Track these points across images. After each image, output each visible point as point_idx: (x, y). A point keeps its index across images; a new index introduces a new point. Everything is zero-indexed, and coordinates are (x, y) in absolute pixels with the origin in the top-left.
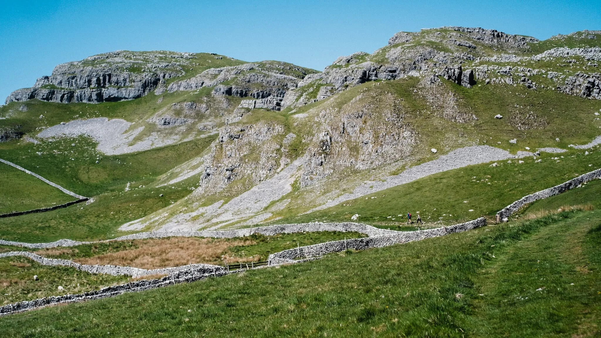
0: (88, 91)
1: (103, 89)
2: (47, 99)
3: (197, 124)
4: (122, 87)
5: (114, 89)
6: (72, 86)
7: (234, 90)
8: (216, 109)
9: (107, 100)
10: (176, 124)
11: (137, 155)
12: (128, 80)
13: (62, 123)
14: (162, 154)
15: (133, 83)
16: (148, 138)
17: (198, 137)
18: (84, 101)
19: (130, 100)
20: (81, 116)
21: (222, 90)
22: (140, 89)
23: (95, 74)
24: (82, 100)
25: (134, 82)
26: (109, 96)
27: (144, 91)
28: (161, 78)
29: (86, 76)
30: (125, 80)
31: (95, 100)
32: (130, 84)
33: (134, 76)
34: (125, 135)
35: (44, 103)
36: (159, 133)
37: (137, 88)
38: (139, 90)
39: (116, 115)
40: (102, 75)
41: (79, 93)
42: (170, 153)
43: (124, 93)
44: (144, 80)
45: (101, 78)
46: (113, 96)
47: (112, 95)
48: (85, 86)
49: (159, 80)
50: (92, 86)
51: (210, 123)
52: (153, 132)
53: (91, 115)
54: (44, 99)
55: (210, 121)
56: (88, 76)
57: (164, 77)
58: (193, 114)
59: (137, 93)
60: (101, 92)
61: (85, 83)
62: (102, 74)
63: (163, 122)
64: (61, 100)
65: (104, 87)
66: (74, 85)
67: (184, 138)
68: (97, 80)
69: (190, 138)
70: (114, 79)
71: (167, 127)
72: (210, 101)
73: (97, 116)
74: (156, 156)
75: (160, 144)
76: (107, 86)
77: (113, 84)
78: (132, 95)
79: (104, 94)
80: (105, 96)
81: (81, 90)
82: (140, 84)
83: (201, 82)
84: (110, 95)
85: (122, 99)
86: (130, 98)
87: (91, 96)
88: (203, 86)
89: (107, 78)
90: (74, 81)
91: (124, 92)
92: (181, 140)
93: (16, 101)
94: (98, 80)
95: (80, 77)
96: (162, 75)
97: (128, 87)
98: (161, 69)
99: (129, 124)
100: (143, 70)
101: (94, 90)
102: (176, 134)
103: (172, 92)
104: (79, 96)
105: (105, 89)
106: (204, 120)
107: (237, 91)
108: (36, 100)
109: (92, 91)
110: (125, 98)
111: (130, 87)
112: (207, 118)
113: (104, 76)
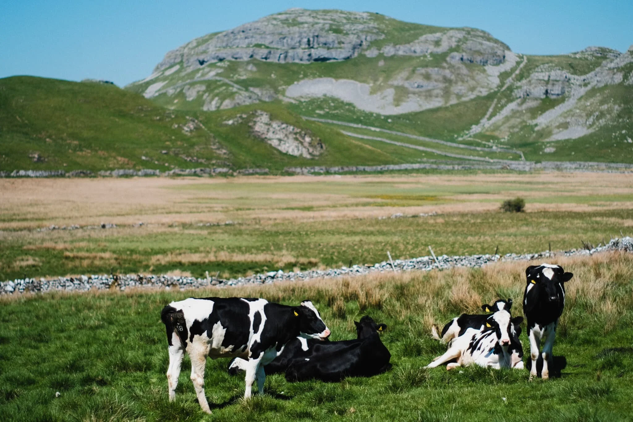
0: (300, 51)
1: (312, 50)
2: (266, 58)
3: (450, 88)
4: (331, 49)
5: (323, 50)
6: (283, 46)
7: (465, 58)
8: (458, 74)
9: (316, 60)
10: (429, 87)
12: (336, 42)
13: (296, 83)
15: (342, 45)
16: (408, 100)
17: (461, 100)
18: (297, 61)
19: (340, 61)
20: (306, 76)
23: (304, 35)
24: (294, 60)
25: (343, 43)
26: (319, 57)
27: (354, 53)
28: (364, 41)
30: (333, 42)
31: (307, 60)
32: (339, 46)
33: (342, 38)
34: (377, 97)
35: (265, 63)
36: (417, 95)
37: (348, 50)
38: (349, 52)
39: (339, 76)
41: (292, 54)
43: (334, 54)
44: (353, 43)
45: (311, 39)
46: (323, 57)
49: (362, 42)
50: (303, 47)
51: (463, 88)
52: (409, 94)
53: (314, 75)
54: (263, 58)
55: (461, 86)
56: (298, 37)
57: (366, 39)
58: (441, 79)
59: (348, 55)
60: (311, 53)
62: (311, 35)
63: (416, 85)
64: (279, 60)
65: (312, 48)
66: (286, 45)
67: (448, 100)
68: (307, 41)
69: (453, 101)
70: (322, 40)
71: (420, 89)
72: (450, 67)
73: (320, 76)
75: (429, 106)
76: (316, 46)
77: (321, 45)
78: (343, 56)
79: (314, 54)
80: (314, 56)
81: (293, 50)
82: (350, 46)
83: (426, 48)
84: (320, 55)
85: (331, 59)
86: (341, 59)
87: (303, 57)
88: (430, 51)
89: (316, 38)
90: (285, 41)
92: (446, 102)
93: (234, 60)
94: (309, 41)
95: (290, 37)
96: (364, 37)
97: (337, 48)
98: (362, 31)
99: (367, 86)
100: (345, 32)
101: (306, 51)
102: (437, 97)
103: (390, 55)
104: (292, 56)
105: (315, 50)
106: (454, 85)
107: (468, 59)
108: (257, 59)
109: (304, 52)
110: (334, 59)
111: (341, 48)
112: (456, 83)
113: (313, 37)
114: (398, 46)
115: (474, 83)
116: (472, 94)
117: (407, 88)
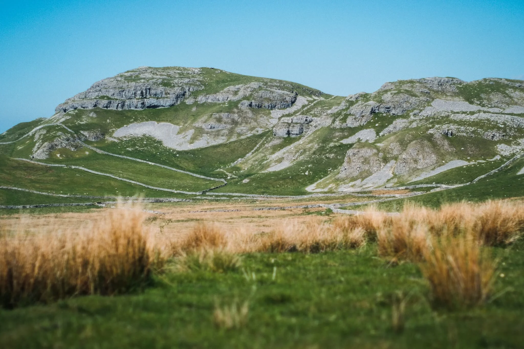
0: (135, 101)
1: (145, 100)
2: (107, 107)
3: (235, 128)
4: (160, 98)
5: (154, 99)
6: (122, 97)
7: (253, 104)
8: (244, 117)
9: (148, 107)
10: (219, 128)
11: (201, 150)
12: (164, 93)
13: (125, 126)
14: (219, 150)
15: (168, 95)
16: (202, 138)
17: (240, 138)
18: (132, 108)
19: (166, 107)
20: (136, 120)
21: (246, 105)
22: (174, 100)
23: (139, 88)
24: (130, 108)
25: (169, 94)
26: (150, 105)
27: (177, 101)
28: (187, 91)
29: (133, 90)
30: (162, 93)
31: (140, 107)
32: (166, 96)
33: (168, 89)
34: (181, 136)
35: (105, 111)
36: (209, 135)
37: (172, 99)
38: (173, 100)
39: (161, 120)
40: (144, 89)
41: (129, 103)
42: (225, 149)
43: (162, 102)
44: (177, 93)
45: (144, 91)
46: (153, 105)
48: (132, 97)
49: (185, 92)
50: (138, 97)
51: (245, 128)
52: (203, 134)
53: (142, 119)
54: (104, 107)
55: (244, 127)
56: (134, 90)
57: (189, 90)
58: (230, 121)
59: (172, 103)
60: (144, 102)
61: (132, 95)
62: (144, 88)
63: (209, 127)
64: (117, 108)
65: (145, 98)
66: (124, 96)
67: (230, 138)
68: (141, 93)
69: (234, 139)
70: (153, 92)
71: (213, 130)
72: (239, 112)
73: (147, 120)
74: (215, 151)
75: (214, 143)
76: (148, 97)
77: (152, 96)
78: (168, 104)
79: (146, 103)
80: (147, 105)
81: (130, 100)
82: (174, 96)
83: (227, 97)
84: (151, 103)
85: (160, 106)
87: (137, 105)
88: (229, 100)
89: (148, 91)
90: (123, 93)
92: (228, 140)
93: (82, 109)
94: (142, 93)
95: (128, 90)
96: (188, 88)
97: (164, 98)
98: (187, 84)
99: (178, 127)
100: (172, 85)
101: (140, 100)
102: (223, 136)
103: (202, 103)
104: (129, 105)
105: (147, 100)
106: (238, 126)
107: (256, 105)
108: (99, 108)
109: (138, 101)
110: (162, 106)
111: (166, 98)
112: (241, 124)
113: (146, 90)
114: (208, 96)
115: (256, 124)
116: (250, 133)
117: (203, 129)
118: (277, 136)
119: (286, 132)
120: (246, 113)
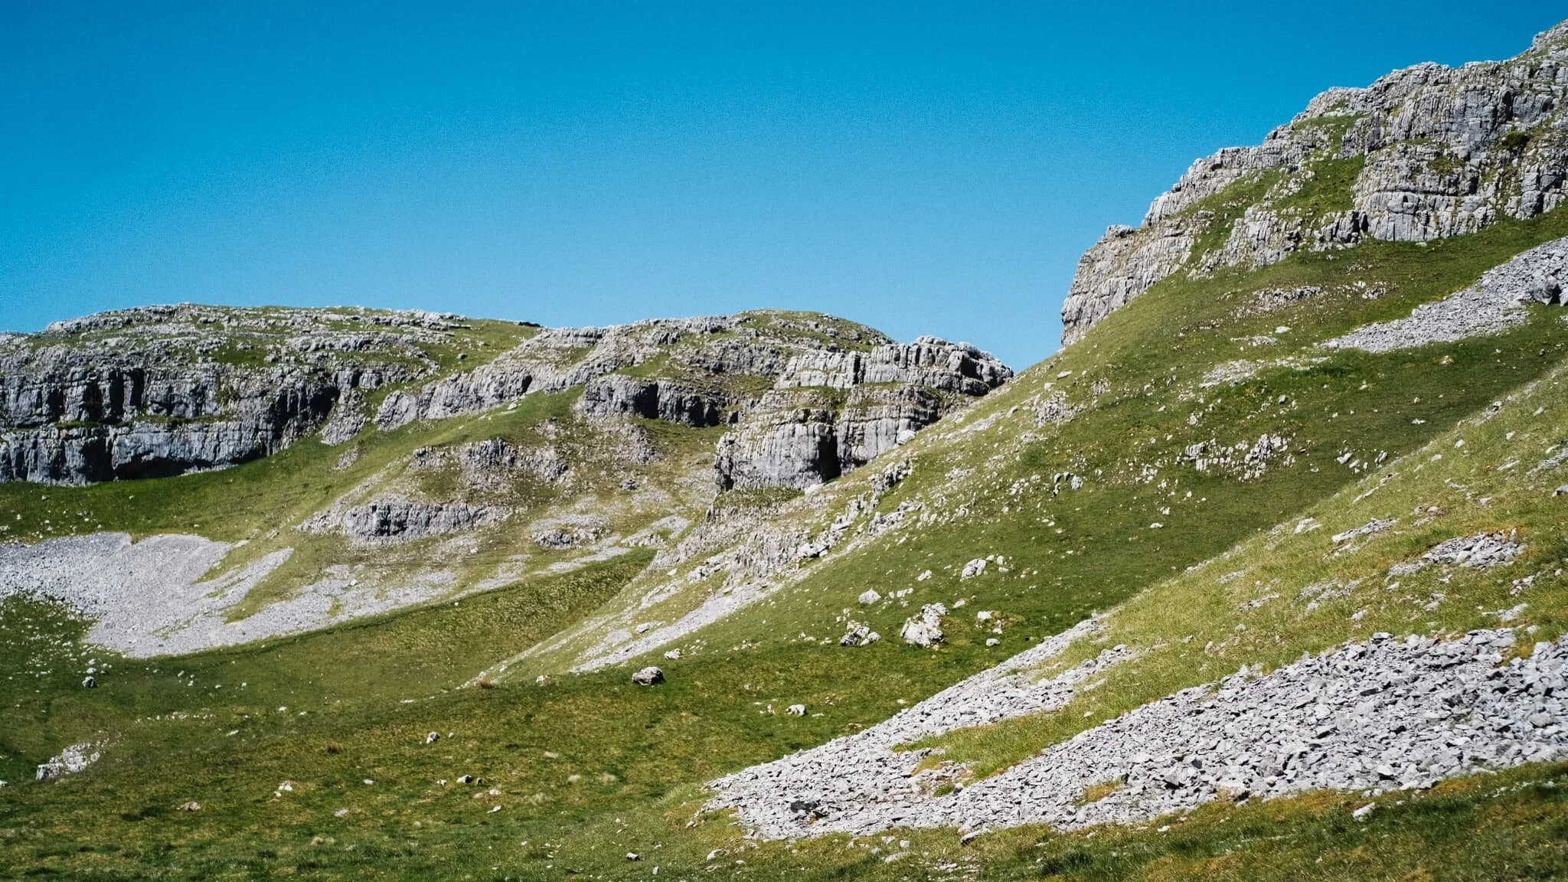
0: (48, 438)
1: (112, 431)
3: (526, 523)
4: (188, 421)
5: (154, 428)
7: (664, 397)
8: (600, 465)
9: (125, 471)
10: (432, 529)
11: (268, 649)
12: (211, 394)
14: (382, 643)
15: (232, 405)
16: (311, 588)
17: (541, 573)
18: (35, 478)
19: (218, 469)
21: (620, 395)
22: (262, 425)
23: (78, 369)
24: (23, 474)
25: (237, 397)
26: (137, 457)
27: (277, 435)
28: (345, 388)
29: (41, 377)
30: (199, 393)
31: (79, 471)
32: (222, 409)
33: (235, 378)
34: (209, 586)
36: (360, 566)
37: (250, 422)
38: (257, 430)
39: (162, 522)
40: (105, 375)
41: (14, 446)
42: (424, 637)
43: (195, 441)
44: (278, 392)
45: (105, 386)
46: (152, 455)
47: (147, 453)
48: (38, 419)
49: (335, 392)
50: (68, 418)
51: (586, 520)
52: (330, 563)
53: (62, 527)
55: (582, 512)
56: (51, 378)
57: (355, 382)
58: (504, 489)
59: (248, 442)
60: (102, 441)
61: (39, 405)
62: (105, 370)
63: (375, 520)
65: (115, 421)
67: (476, 579)
68: (86, 395)
69: (503, 576)
70: (155, 390)
71: (395, 540)
72: (570, 438)
73: (90, 529)
74: (357, 650)
75: (373, 607)
76: (127, 417)
77: (150, 412)
78: (226, 450)
79: (115, 449)
80: (120, 457)
81: (20, 434)
82: (260, 406)
83: (521, 376)
84: (140, 450)
85: (189, 465)
86: (221, 462)
87: (61, 458)
88: (530, 391)
89: (129, 385)
91: (194, 437)
92: (463, 587)
94: (92, 393)
95: (16, 383)
96: (348, 373)
97: (210, 418)
98: (344, 354)
99: (222, 548)
100: (269, 358)
101: (74, 432)
102: (440, 566)
103: (394, 426)
104: (13, 456)
105: (119, 431)
106: (553, 509)
107: (679, 401)
109: (68, 437)
110: (200, 463)
112: (568, 501)
113: (116, 379)
115: (663, 496)
116: (618, 544)
117: (339, 541)
118: (740, 483)
119: (810, 449)
120: (613, 439)
